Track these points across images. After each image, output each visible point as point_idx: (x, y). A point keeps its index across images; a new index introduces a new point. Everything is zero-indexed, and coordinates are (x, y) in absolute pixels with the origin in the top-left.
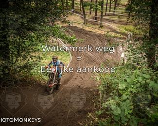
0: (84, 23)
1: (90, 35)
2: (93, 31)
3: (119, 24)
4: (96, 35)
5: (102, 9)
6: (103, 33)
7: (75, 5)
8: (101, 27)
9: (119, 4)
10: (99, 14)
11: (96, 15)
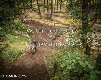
0: (40, 18)
1: (44, 26)
2: (46, 23)
3: (64, 18)
4: (49, 26)
5: (52, 8)
6: (54, 25)
7: (33, 6)
8: (52, 20)
9: (63, 5)
10: (50, 11)
11: (48, 12)
